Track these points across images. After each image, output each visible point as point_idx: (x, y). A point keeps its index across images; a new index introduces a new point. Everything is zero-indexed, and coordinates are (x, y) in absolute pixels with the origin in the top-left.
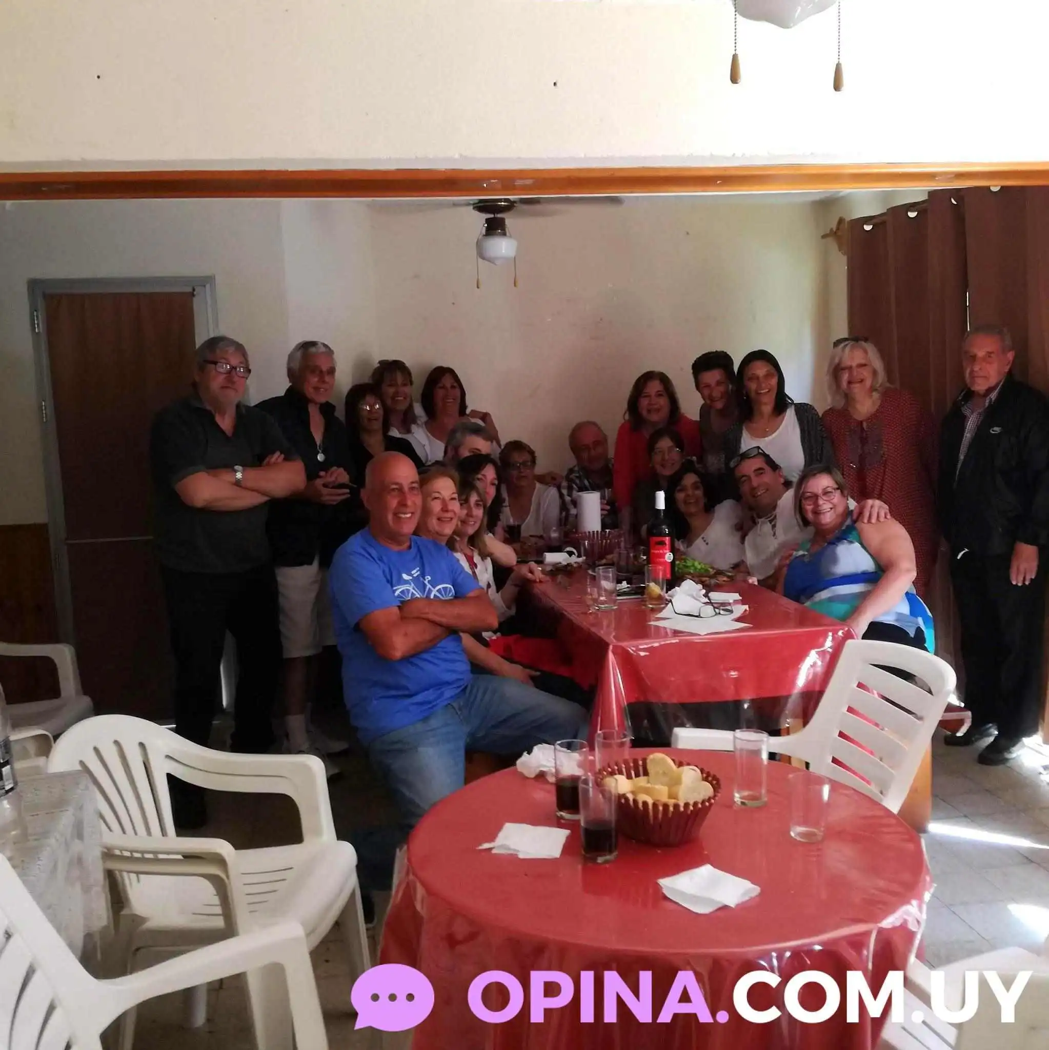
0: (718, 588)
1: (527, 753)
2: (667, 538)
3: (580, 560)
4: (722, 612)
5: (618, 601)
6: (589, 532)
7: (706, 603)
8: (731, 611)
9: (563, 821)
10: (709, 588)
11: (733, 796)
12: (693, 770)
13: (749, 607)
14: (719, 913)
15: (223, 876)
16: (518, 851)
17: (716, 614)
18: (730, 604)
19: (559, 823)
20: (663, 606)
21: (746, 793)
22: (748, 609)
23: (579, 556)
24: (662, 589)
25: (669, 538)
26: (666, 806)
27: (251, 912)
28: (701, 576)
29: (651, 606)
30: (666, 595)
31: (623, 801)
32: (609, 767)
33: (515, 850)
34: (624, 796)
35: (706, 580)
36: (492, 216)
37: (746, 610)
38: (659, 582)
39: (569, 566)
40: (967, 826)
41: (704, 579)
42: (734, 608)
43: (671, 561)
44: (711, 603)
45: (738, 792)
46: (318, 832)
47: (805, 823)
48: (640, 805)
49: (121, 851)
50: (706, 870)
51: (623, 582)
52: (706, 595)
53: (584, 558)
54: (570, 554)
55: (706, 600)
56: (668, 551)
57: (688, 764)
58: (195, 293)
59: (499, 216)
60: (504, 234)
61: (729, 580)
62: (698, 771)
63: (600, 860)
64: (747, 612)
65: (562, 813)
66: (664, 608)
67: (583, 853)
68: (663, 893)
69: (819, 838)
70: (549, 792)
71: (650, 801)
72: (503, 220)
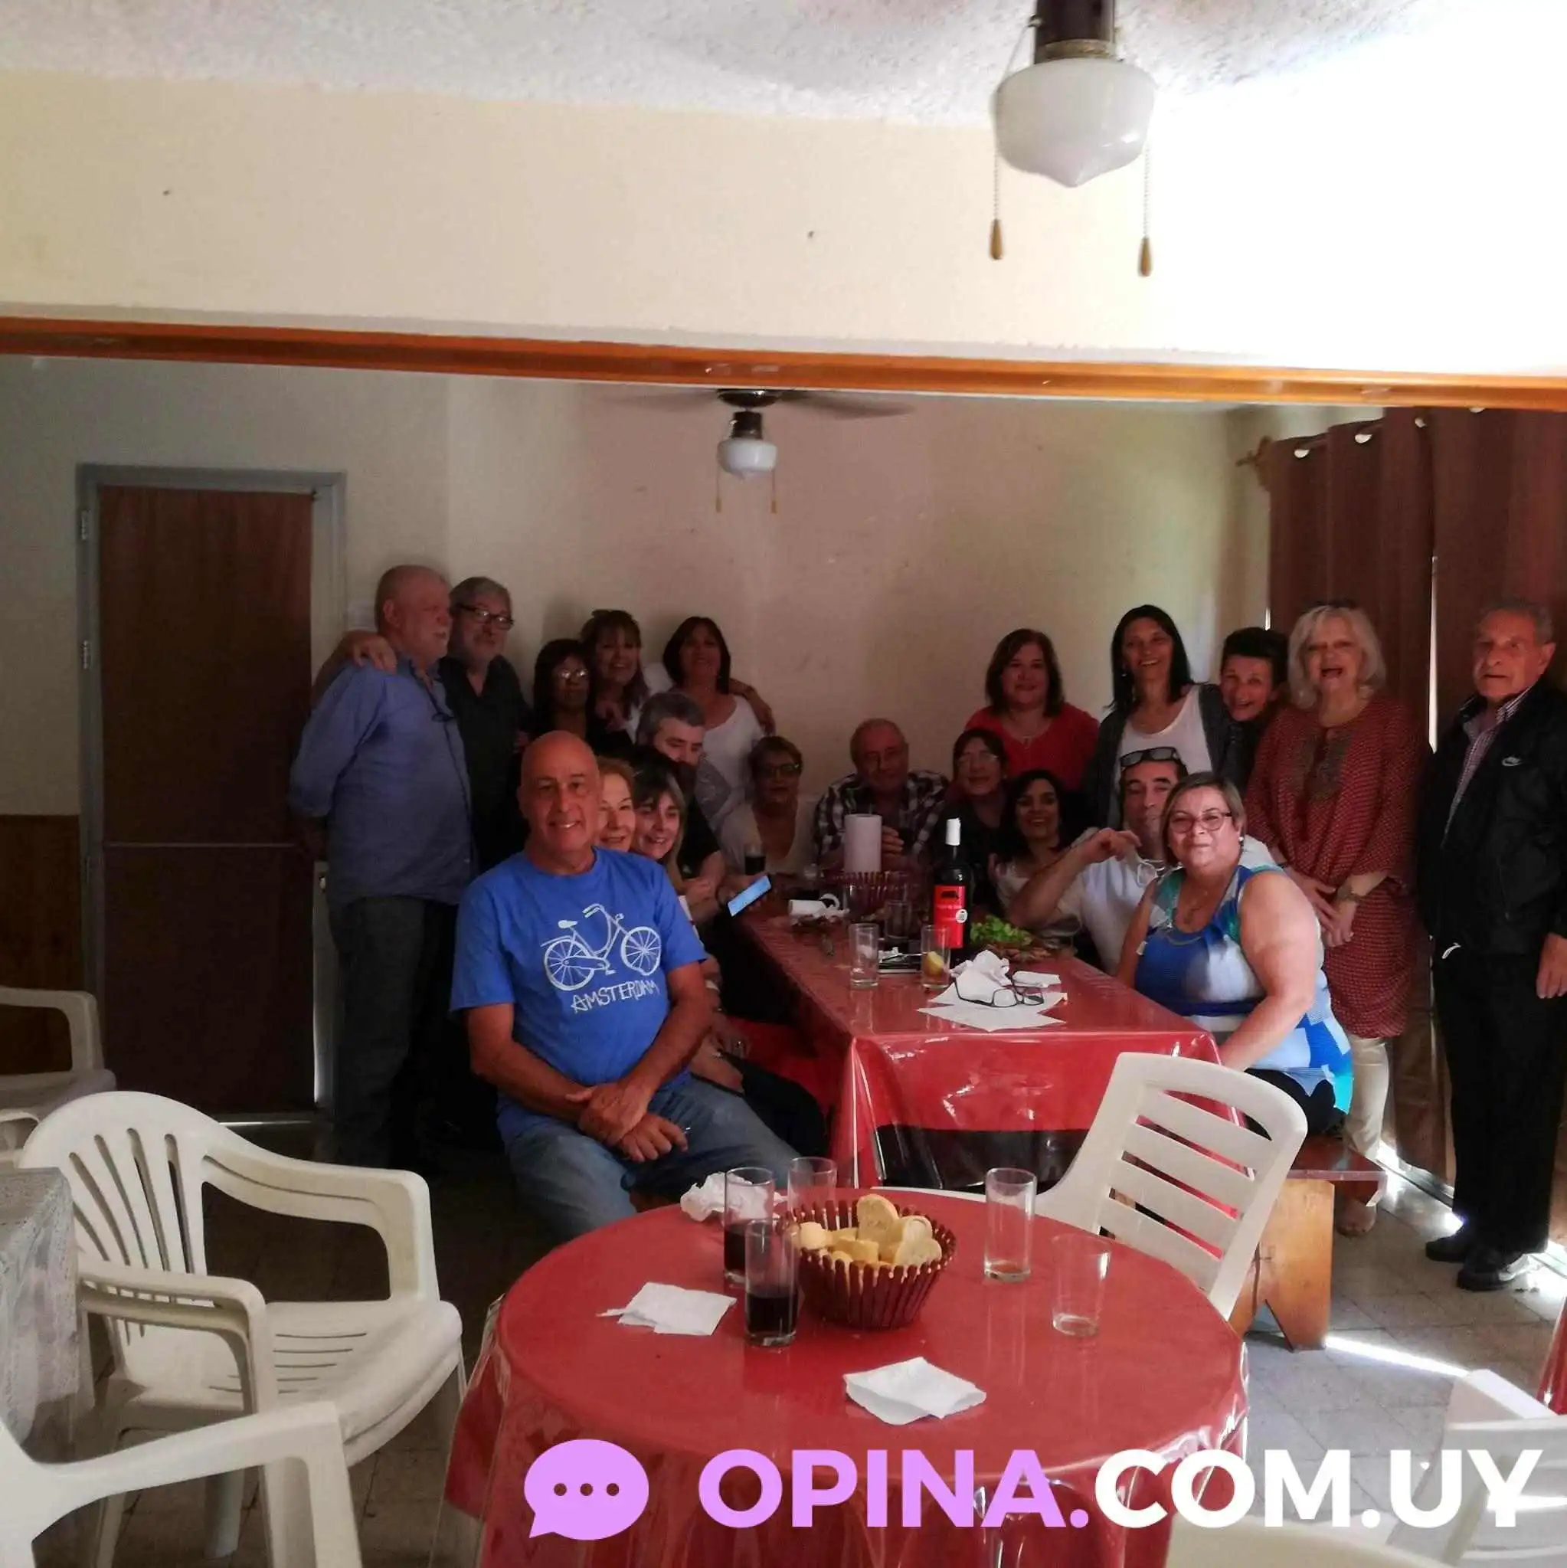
0: (1031, 966)
1: (697, 1186)
2: (960, 888)
3: (841, 913)
4: (1027, 1000)
5: (882, 976)
6: (860, 874)
7: (1008, 987)
8: (1041, 1001)
9: (731, 1286)
10: (1016, 965)
11: (982, 1267)
12: (922, 1222)
13: (1068, 996)
14: (922, 1427)
15: (242, 1334)
16: (655, 1323)
17: (1018, 1003)
18: (1039, 990)
19: (726, 1288)
20: (944, 986)
21: (1001, 1262)
22: (1066, 998)
23: (841, 908)
24: (945, 962)
25: (964, 887)
26: (869, 1270)
27: (281, 1392)
28: (1008, 946)
29: (926, 985)
30: (951, 971)
31: (810, 1259)
32: (803, 1210)
33: (652, 1321)
34: (814, 1253)
35: (1015, 954)
36: (742, 410)
37: (1063, 1000)
38: (941, 950)
39: (822, 921)
40: (1383, 1343)
41: (1012, 951)
42: (1046, 996)
43: (963, 921)
44: (1013, 986)
45: (990, 1259)
46: (411, 1285)
47: (1075, 1310)
48: (833, 1267)
49: (119, 1288)
50: (917, 1364)
51: (894, 948)
52: (1009, 975)
53: (848, 910)
54: (828, 903)
55: (1009, 982)
56: (960, 907)
57: (917, 1213)
58: (315, 496)
59: (755, 410)
60: (759, 437)
61: (1049, 954)
62: (929, 1223)
63: (766, 1342)
64: (1065, 1003)
65: (730, 1274)
66: (945, 989)
67: (747, 1331)
68: (847, 1395)
69: (1092, 1332)
70: (717, 1241)
71: (847, 1260)
72: (759, 416)
